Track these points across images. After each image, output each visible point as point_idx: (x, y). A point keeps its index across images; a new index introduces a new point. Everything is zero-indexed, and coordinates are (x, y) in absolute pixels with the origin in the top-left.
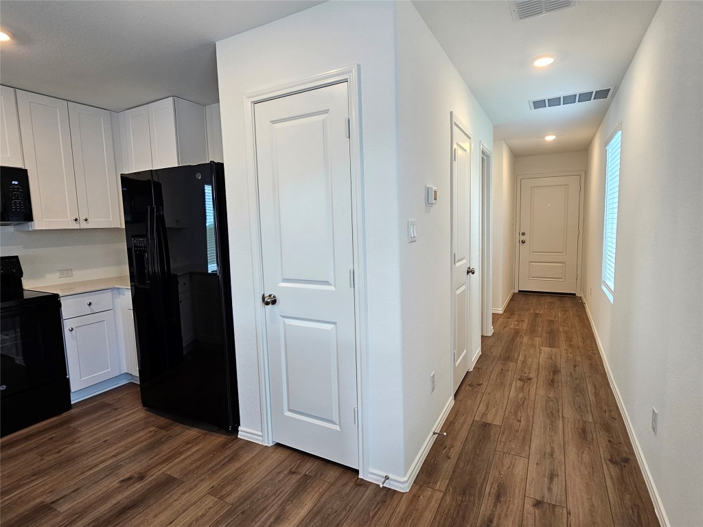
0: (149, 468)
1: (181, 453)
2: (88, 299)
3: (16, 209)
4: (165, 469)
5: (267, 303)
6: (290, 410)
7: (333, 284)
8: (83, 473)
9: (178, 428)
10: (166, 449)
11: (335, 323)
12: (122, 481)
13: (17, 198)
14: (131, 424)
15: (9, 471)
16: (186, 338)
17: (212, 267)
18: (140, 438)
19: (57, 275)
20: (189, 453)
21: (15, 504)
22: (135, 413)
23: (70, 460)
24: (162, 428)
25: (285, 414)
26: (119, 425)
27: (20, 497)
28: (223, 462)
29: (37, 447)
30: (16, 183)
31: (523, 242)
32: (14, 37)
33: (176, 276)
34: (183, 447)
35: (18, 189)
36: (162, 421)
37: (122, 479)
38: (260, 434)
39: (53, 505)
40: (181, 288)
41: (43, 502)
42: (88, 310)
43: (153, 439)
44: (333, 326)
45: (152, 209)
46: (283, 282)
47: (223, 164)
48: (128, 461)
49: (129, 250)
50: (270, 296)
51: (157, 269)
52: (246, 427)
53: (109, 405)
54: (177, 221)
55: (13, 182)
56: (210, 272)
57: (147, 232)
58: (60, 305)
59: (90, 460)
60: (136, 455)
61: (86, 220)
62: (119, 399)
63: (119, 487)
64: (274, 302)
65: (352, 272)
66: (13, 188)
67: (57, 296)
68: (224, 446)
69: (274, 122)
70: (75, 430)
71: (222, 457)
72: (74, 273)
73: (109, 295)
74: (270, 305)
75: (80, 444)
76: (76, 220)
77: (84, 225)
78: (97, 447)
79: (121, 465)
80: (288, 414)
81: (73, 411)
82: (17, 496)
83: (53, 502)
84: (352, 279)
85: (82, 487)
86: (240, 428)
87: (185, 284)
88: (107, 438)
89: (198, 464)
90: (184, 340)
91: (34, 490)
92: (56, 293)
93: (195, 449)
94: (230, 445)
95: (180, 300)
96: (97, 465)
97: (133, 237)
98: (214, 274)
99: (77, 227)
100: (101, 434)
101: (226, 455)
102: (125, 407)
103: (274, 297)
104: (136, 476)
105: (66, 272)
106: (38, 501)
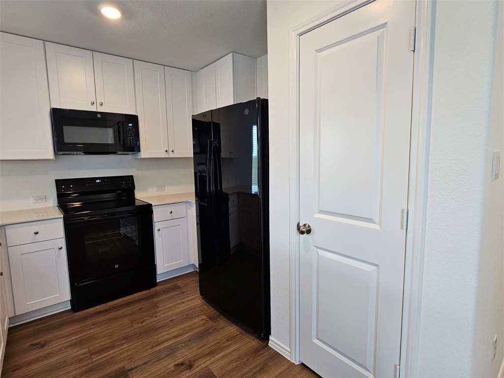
0: (197, 357)
1: (222, 349)
2: (170, 209)
3: (130, 143)
4: (208, 363)
5: (302, 233)
6: (318, 339)
7: (377, 222)
8: (153, 347)
9: (222, 322)
10: (212, 341)
11: (377, 266)
12: (177, 365)
13: (131, 136)
14: (191, 309)
15: (112, 330)
16: (233, 242)
17: (255, 189)
18: (194, 324)
19: (156, 189)
20: (227, 351)
21: (108, 362)
22: (194, 300)
23: (148, 332)
24: (211, 318)
25: (313, 341)
26: (184, 307)
27: (112, 357)
28: (254, 371)
29: (131, 314)
30: (131, 125)
32: (124, 13)
33: (227, 195)
34: (224, 343)
35: (132, 129)
36: (212, 311)
37: (176, 362)
38: (289, 350)
39: (129, 373)
40: (230, 204)
41: (124, 367)
42: (169, 216)
43: (203, 328)
44: (374, 267)
45: (211, 142)
46: (318, 213)
47: (268, 100)
48: (183, 345)
49: (195, 173)
50: (305, 225)
51: (213, 188)
52: (276, 338)
53: (179, 288)
54: (231, 153)
55: (129, 125)
56: (253, 193)
57: (207, 160)
58: (152, 212)
59: (159, 336)
60: (190, 340)
61: (173, 151)
62: (187, 284)
63: (173, 371)
64: (309, 232)
65: (405, 211)
66: (129, 129)
67: (151, 205)
68: (256, 352)
69: (319, 51)
70: (156, 306)
71: (254, 364)
72: (166, 188)
73: (184, 206)
74: (305, 235)
75: (157, 318)
76: (166, 151)
77: (171, 155)
78: (165, 325)
79: (178, 348)
80: (316, 341)
81: (158, 288)
82: (111, 356)
83: (129, 370)
84: (405, 219)
85: (149, 361)
86: (271, 338)
87: (233, 201)
88: (174, 318)
89: (235, 364)
90: (231, 243)
91: (121, 354)
92: (150, 203)
93: (232, 348)
94: (261, 352)
95: (230, 212)
96: (163, 343)
97: (198, 164)
98: (256, 195)
99: (167, 156)
100: (171, 313)
101: (258, 362)
102: (189, 293)
103: (309, 226)
104: (187, 363)
105: (161, 187)
106: (121, 365)
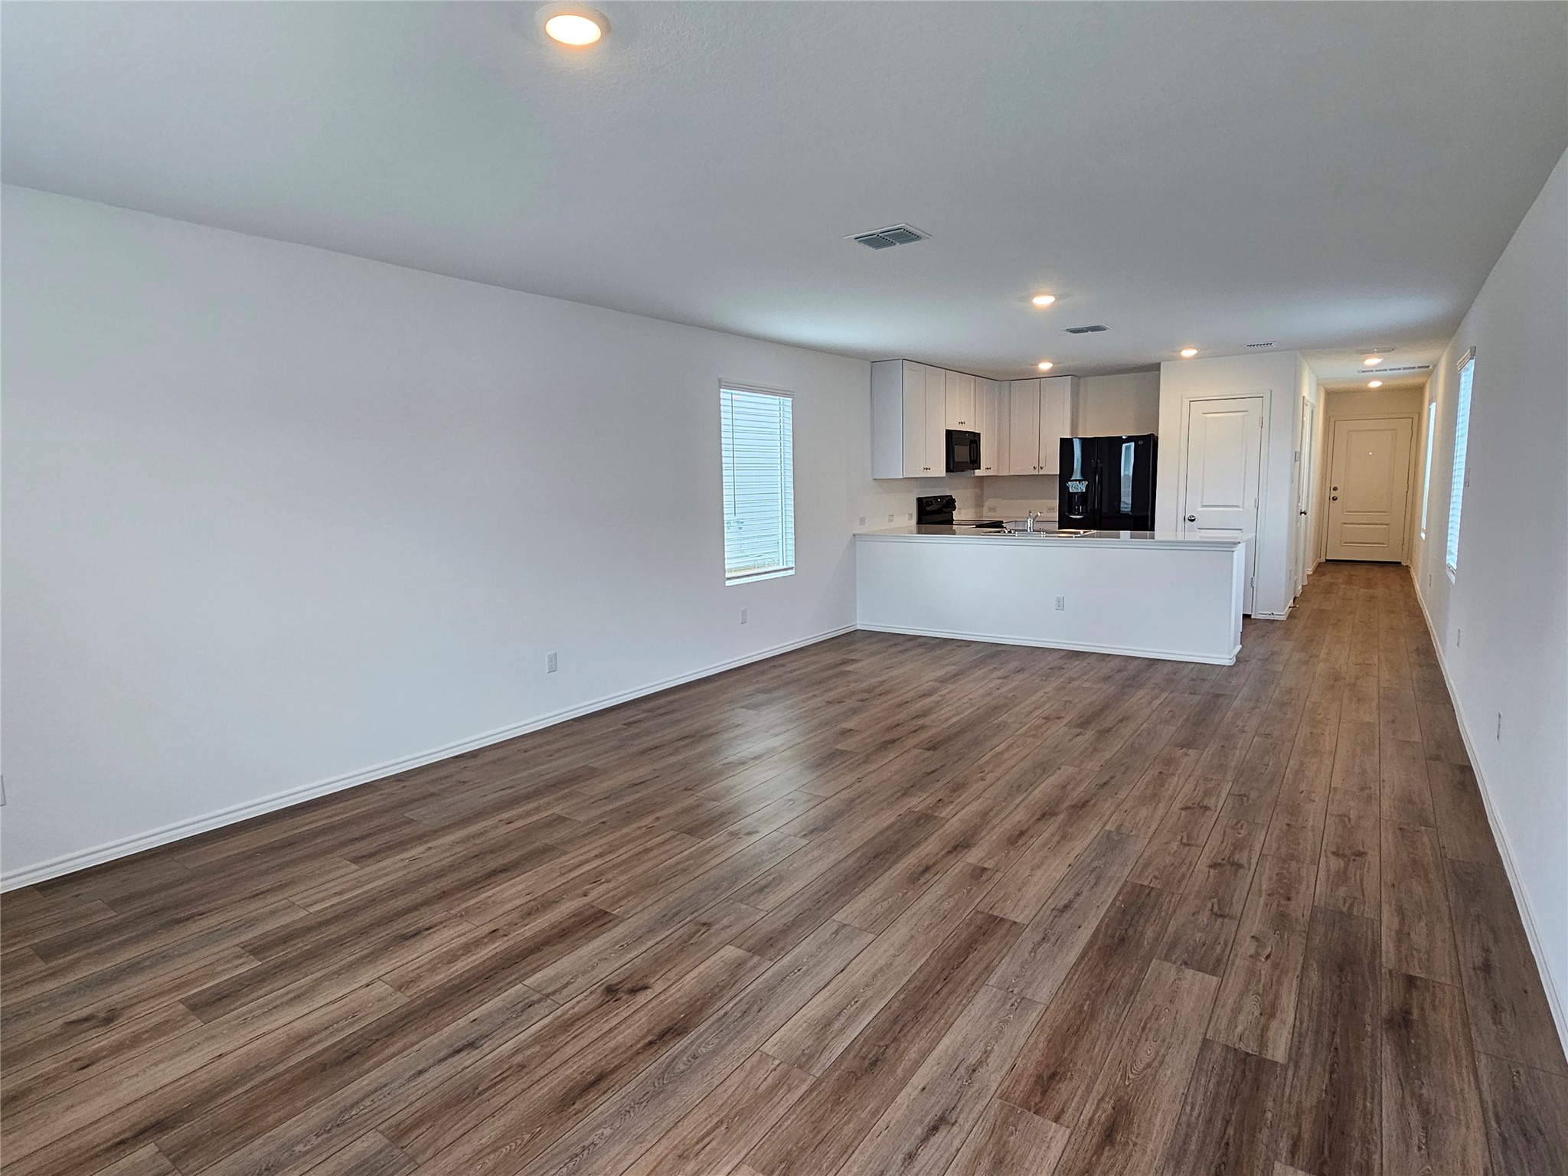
31: (1334, 499)
